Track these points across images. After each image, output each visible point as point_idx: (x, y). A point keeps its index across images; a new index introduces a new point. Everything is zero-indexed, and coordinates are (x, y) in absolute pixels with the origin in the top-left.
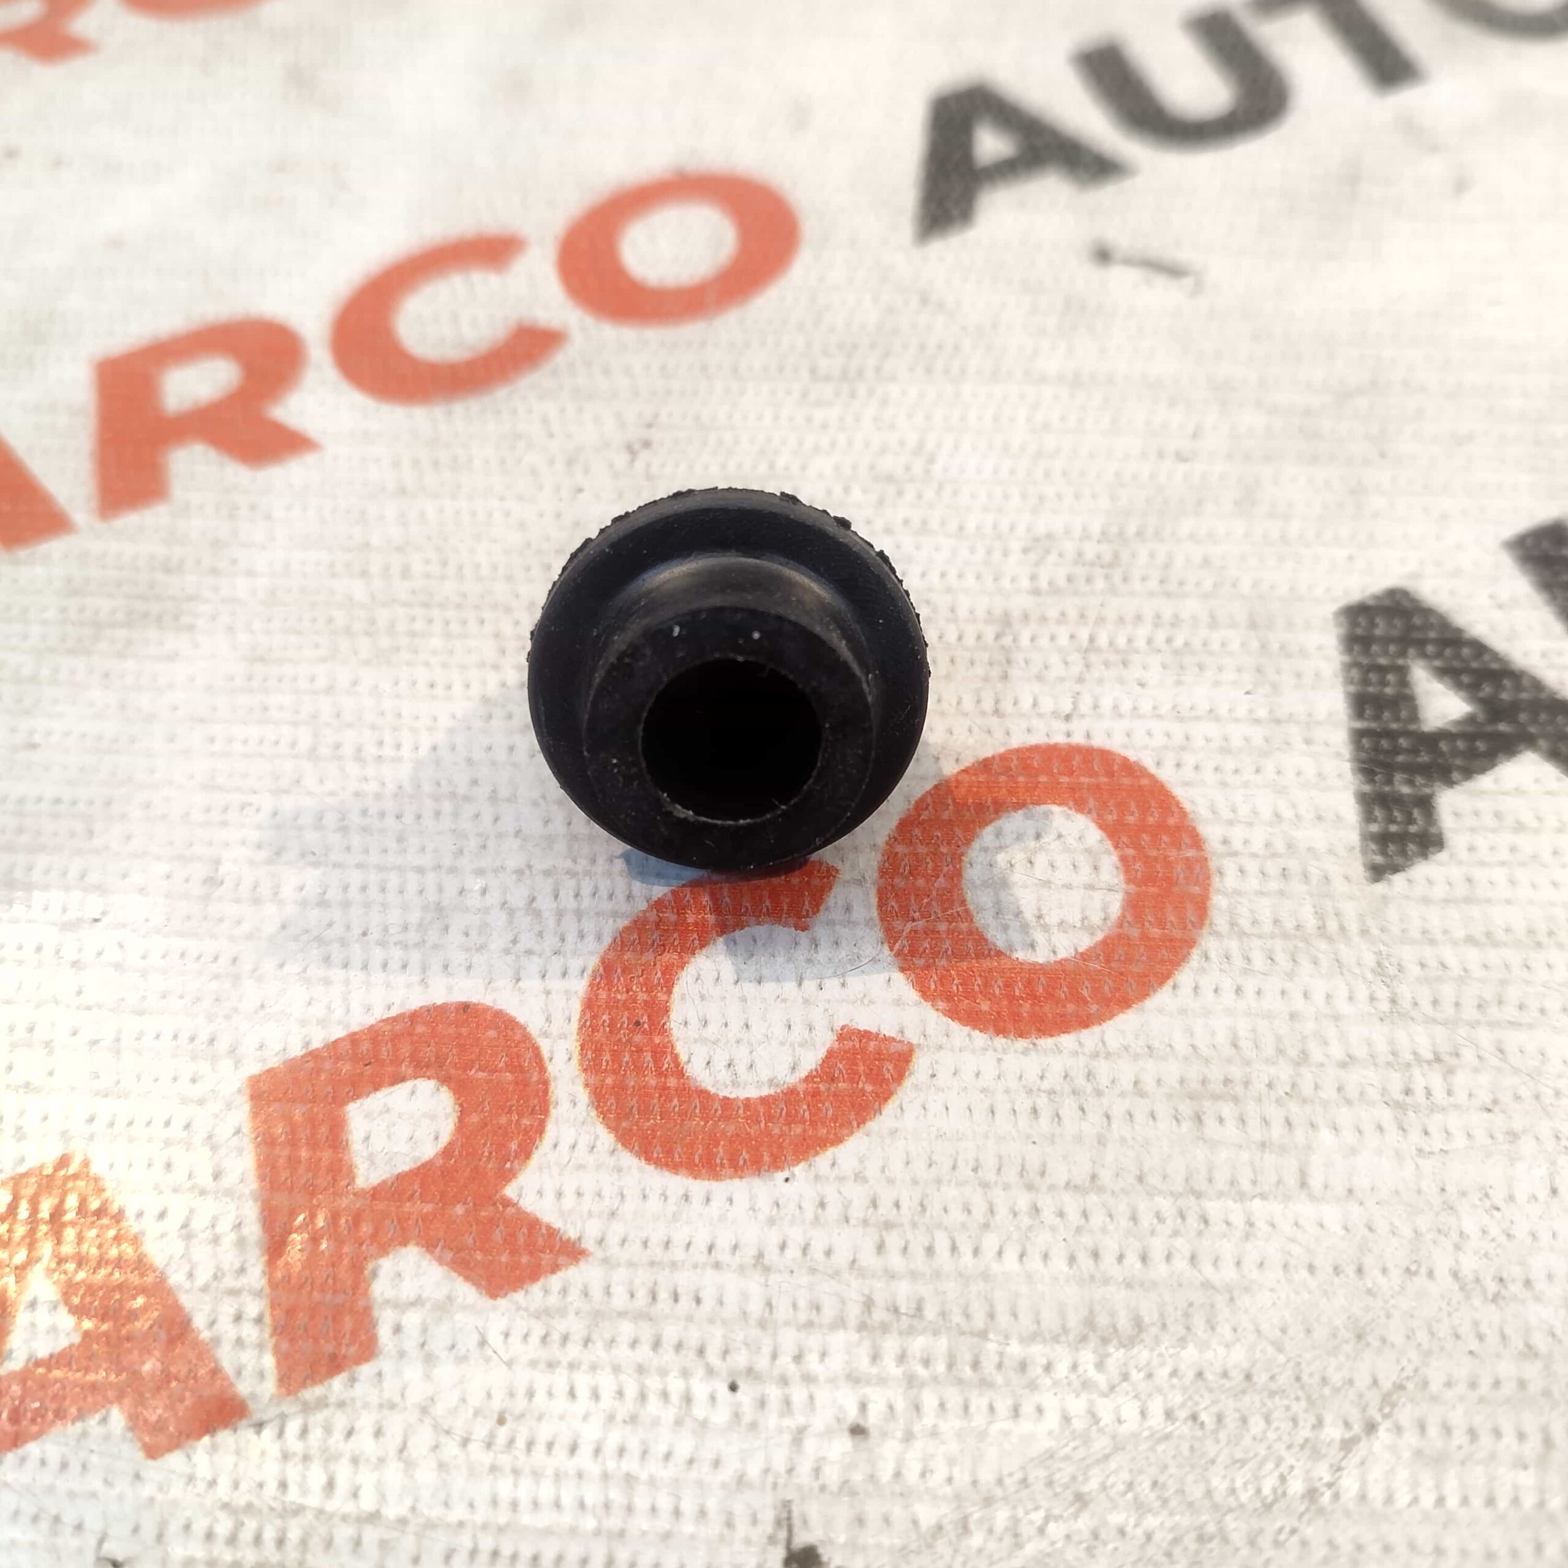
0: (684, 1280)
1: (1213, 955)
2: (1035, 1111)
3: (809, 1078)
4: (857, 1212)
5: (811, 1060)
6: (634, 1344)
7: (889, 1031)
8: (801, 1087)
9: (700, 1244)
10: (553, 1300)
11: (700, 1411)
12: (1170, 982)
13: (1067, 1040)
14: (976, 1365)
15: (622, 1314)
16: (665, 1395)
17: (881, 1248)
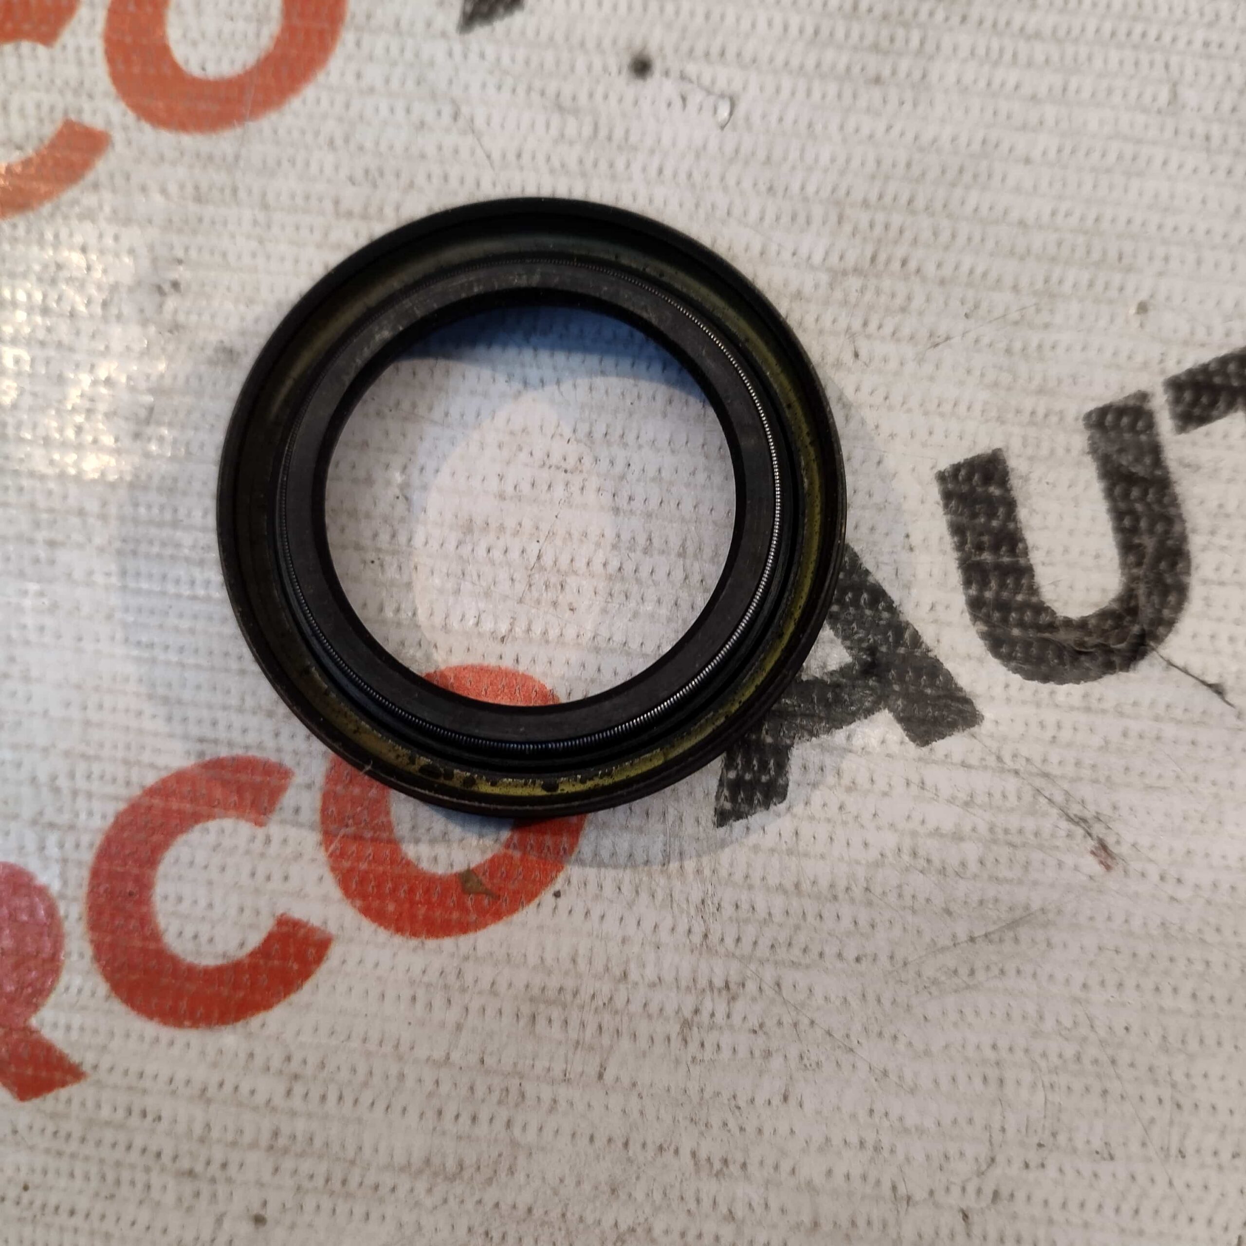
0: (150, 1103)
1: (574, 880)
2: (414, 999)
3: (252, 954)
4: (276, 1063)
5: (255, 940)
6: (114, 1145)
7: (315, 921)
8: (247, 961)
9: (164, 1077)
10: (61, 1107)
11: (155, 1194)
12: (536, 901)
13: (448, 943)
14: (344, 1182)
15: (108, 1124)
16: (133, 1183)
17: (289, 1093)
